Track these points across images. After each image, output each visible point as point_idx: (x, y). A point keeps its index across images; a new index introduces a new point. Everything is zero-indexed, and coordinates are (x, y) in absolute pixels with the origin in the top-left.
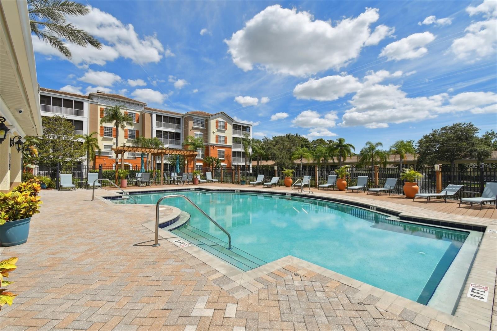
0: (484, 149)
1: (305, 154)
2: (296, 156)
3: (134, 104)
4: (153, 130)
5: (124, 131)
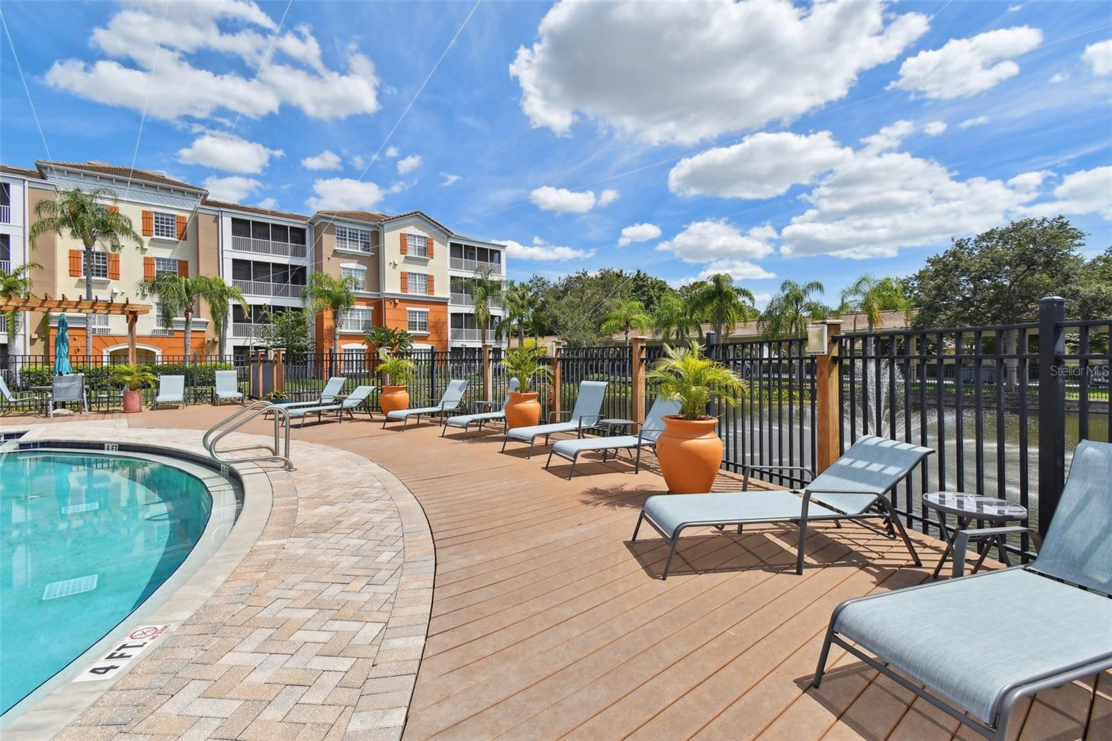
0: (1099, 289)
1: (634, 317)
2: (612, 323)
3: (169, 190)
4: (224, 260)
5: (142, 262)
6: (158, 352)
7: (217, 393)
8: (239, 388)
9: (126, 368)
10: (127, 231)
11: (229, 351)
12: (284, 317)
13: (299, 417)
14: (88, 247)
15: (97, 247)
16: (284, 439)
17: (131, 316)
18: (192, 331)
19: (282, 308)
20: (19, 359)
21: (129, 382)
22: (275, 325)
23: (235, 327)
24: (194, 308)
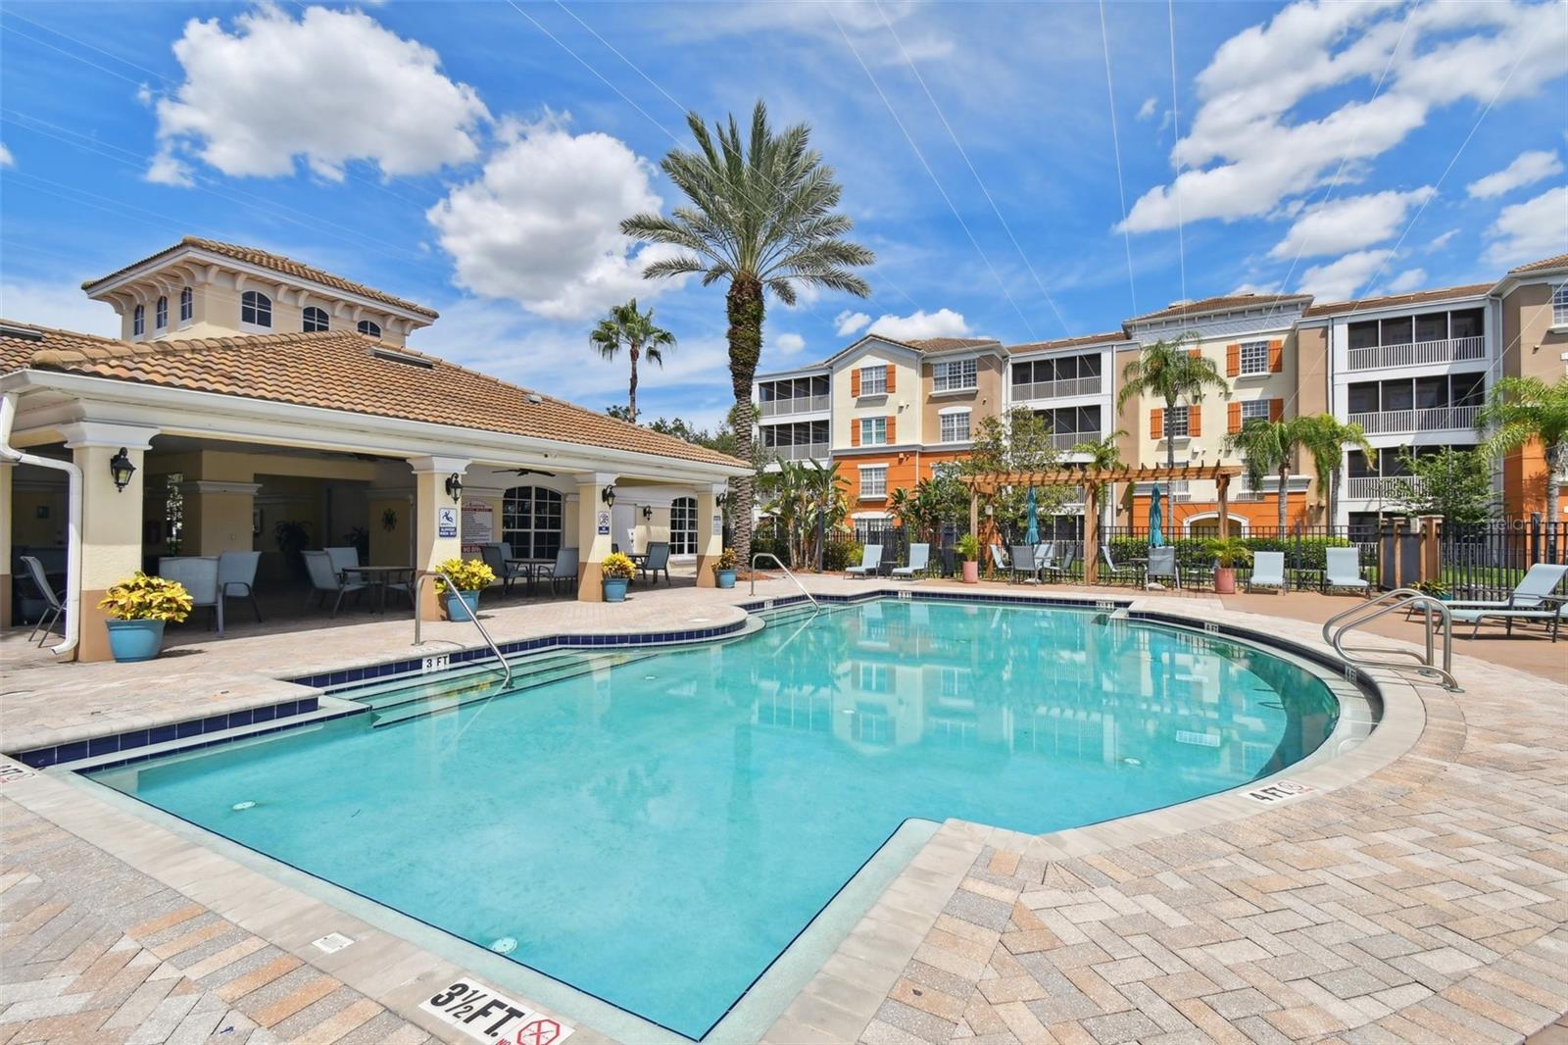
3: (1260, 310)
4: (1335, 387)
5: (1226, 409)
6: (1244, 523)
7: (1329, 578)
8: (1362, 574)
9: (1217, 541)
10: (1210, 377)
11: (1342, 520)
12: (1439, 463)
13: (1467, 623)
14: (1170, 402)
15: (1179, 402)
16: (1442, 652)
17: (1222, 481)
18: (1289, 494)
19: (1436, 449)
20: (1108, 530)
21: (1221, 558)
22: (1421, 478)
23: (1351, 485)
24: (1291, 462)
